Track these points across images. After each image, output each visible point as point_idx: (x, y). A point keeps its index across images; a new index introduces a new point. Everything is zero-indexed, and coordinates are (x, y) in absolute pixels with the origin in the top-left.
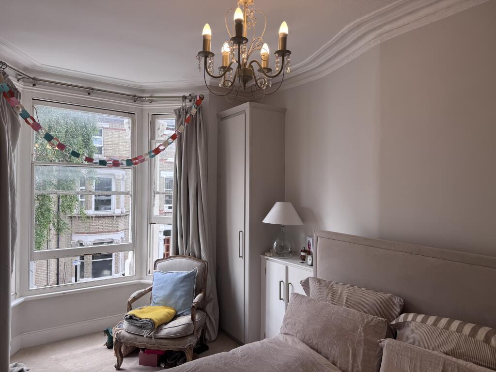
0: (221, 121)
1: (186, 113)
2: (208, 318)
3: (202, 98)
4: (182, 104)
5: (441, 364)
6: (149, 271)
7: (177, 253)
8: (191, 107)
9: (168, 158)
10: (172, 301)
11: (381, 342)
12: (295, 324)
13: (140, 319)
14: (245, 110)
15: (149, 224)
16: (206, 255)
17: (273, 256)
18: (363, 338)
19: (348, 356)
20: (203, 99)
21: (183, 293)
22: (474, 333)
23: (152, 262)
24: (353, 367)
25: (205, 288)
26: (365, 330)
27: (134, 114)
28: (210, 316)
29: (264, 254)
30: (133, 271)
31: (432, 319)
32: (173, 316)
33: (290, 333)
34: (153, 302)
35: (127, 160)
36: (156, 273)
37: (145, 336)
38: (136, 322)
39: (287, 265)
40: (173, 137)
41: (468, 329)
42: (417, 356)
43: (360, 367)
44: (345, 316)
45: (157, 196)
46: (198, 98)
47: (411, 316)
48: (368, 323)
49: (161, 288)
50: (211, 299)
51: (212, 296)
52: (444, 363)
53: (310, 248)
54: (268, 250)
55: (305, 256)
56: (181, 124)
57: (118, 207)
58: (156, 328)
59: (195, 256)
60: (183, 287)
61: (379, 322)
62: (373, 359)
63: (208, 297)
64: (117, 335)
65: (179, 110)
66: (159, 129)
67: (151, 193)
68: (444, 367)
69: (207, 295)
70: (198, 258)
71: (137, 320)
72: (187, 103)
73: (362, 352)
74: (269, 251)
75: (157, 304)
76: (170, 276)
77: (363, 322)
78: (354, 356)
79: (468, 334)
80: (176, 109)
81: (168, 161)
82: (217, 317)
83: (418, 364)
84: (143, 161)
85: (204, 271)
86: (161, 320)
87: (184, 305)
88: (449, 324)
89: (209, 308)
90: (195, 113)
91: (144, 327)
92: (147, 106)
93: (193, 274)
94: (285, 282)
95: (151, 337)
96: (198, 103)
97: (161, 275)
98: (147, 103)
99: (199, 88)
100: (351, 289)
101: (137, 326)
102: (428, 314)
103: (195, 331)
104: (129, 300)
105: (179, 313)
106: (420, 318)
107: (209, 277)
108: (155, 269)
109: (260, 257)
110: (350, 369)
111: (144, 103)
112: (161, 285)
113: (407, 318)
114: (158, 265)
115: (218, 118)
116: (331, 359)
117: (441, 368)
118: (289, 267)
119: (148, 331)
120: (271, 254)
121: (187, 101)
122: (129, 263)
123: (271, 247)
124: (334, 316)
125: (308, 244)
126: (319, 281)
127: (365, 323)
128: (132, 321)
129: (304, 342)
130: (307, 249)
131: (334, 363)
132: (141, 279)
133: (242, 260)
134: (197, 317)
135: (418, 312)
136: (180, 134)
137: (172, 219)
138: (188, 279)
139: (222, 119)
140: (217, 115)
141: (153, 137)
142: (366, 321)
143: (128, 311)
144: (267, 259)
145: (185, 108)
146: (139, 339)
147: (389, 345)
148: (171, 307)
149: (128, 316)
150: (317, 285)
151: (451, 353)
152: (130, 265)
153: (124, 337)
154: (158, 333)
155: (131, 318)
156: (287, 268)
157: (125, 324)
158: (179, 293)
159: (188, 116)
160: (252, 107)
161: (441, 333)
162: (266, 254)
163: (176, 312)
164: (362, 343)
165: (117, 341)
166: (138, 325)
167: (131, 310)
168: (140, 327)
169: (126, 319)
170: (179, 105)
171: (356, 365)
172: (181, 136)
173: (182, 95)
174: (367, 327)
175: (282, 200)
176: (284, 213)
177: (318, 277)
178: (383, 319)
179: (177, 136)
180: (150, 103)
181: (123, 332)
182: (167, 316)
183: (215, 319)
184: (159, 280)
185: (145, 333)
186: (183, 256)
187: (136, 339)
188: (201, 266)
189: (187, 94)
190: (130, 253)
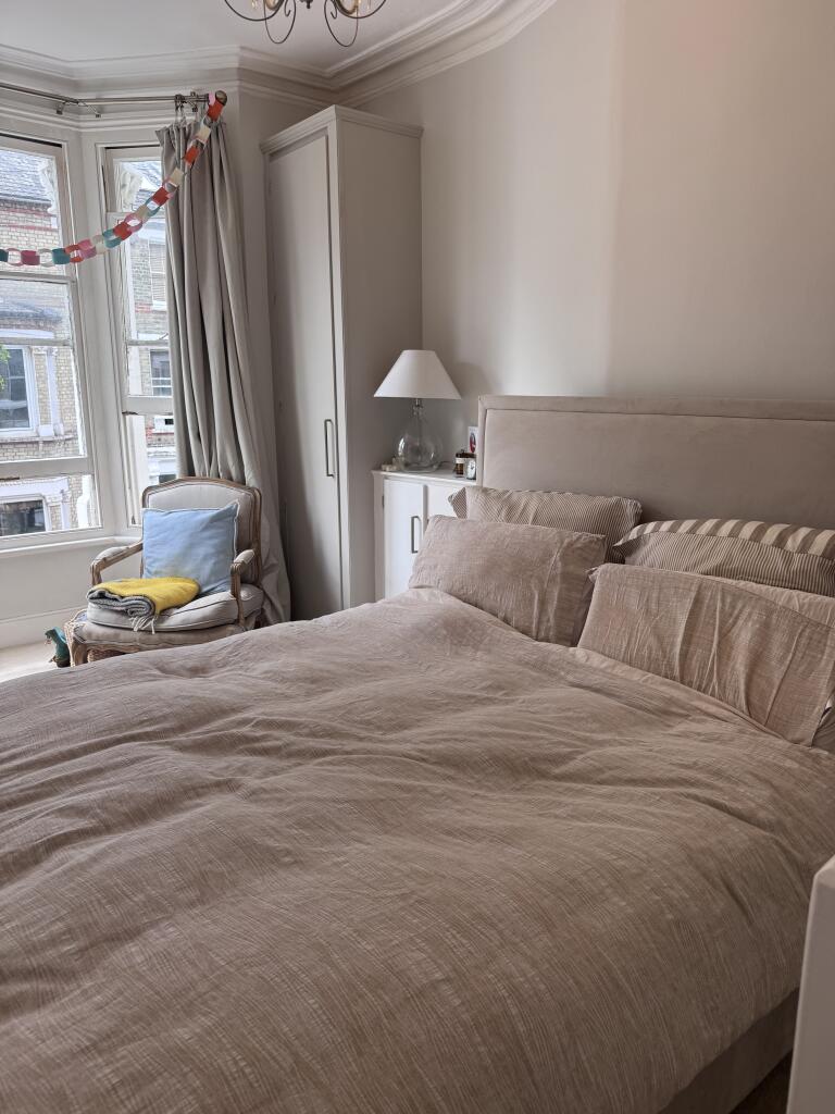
0: (271, 161)
1: (187, 139)
2: (267, 602)
3: (222, 101)
4: (173, 119)
5: (695, 588)
6: (133, 519)
7: (190, 471)
8: (197, 125)
9: (155, 302)
10: (188, 568)
11: (591, 572)
12: (435, 566)
13: (122, 597)
14: (326, 128)
15: (121, 416)
16: (255, 476)
17: (399, 471)
18: (559, 571)
19: (531, 605)
20: (224, 104)
21: (212, 550)
22: (757, 535)
23: (138, 495)
24: (540, 622)
25: (258, 541)
26: (563, 557)
27: (60, 146)
28: (273, 598)
29: (379, 468)
30: (96, 518)
31: (687, 524)
32: (195, 594)
33: (427, 584)
34: (149, 572)
35: (54, 251)
36: (148, 515)
37: (136, 629)
38: (114, 603)
39: (426, 483)
40: (159, 197)
41: (748, 529)
42: (653, 582)
43: (552, 621)
44: (527, 537)
45: (134, 350)
46: (212, 101)
47: (651, 526)
48: (571, 544)
49: (164, 542)
50: (273, 565)
51: (273, 560)
52: (700, 587)
53: (473, 449)
54: (388, 459)
55: (462, 465)
56: (177, 165)
57: (46, 422)
58: (158, 611)
59: (231, 479)
60: (211, 538)
61: (591, 542)
62: (577, 606)
63: (266, 562)
64: (75, 630)
65: (168, 132)
66: (124, 186)
67: (121, 343)
68: (699, 593)
69: (264, 556)
70: (238, 482)
71: (115, 599)
72: (189, 115)
73: (556, 594)
74: (390, 463)
75: (156, 573)
76: (180, 517)
77: (562, 543)
78: (543, 603)
79: (748, 538)
80: (163, 130)
81: (154, 308)
82: (287, 601)
83: (655, 595)
84: (92, 253)
85: (254, 507)
86: (168, 598)
87: (215, 575)
88: (717, 527)
89: (269, 582)
90: (207, 137)
91: (132, 612)
92: (89, 125)
93: (230, 513)
94: (422, 518)
95: (148, 631)
96: (213, 115)
97: (159, 517)
98: (87, 117)
99: (217, 74)
100: (546, 497)
101: (117, 612)
102: (679, 518)
103: (242, 617)
104: (95, 563)
105: (205, 589)
106: (666, 525)
107: (264, 521)
108: (144, 506)
109: (372, 475)
110: (534, 626)
111: (82, 118)
112: (162, 535)
113: (643, 531)
114: (151, 498)
115: (264, 153)
116: (501, 614)
117: (693, 594)
118: (429, 486)
119: (142, 620)
120: (395, 468)
121: (187, 108)
122: (85, 502)
123: (394, 454)
124: (508, 540)
125: (471, 443)
126: (485, 491)
127: (565, 544)
128: (105, 601)
129: (451, 594)
130: (469, 451)
131: (506, 620)
132: (116, 535)
133: (332, 482)
134: (243, 594)
135: (662, 518)
136: (176, 190)
137: (173, 401)
138: (219, 524)
139: (272, 154)
140: (260, 146)
141: (110, 205)
142: (566, 541)
143: (94, 584)
144: (386, 477)
145: (182, 126)
146: (124, 635)
147: (605, 572)
148: (186, 578)
149: (96, 594)
150: (481, 497)
151: (718, 571)
152: (88, 506)
153: (90, 635)
154: (162, 622)
155: (102, 595)
156: (426, 489)
157: (92, 610)
158: (202, 551)
159: (190, 145)
160: (342, 120)
161: (701, 543)
162: (383, 467)
163: (200, 588)
164: (558, 579)
165: (76, 643)
166: (119, 609)
167: (100, 582)
168: (123, 613)
169: (92, 598)
170: (168, 119)
171: (545, 619)
172: (177, 195)
173: (173, 93)
174: (569, 552)
175: (417, 344)
176: (421, 374)
177: (485, 485)
178: (599, 536)
179: (168, 196)
180: (98, 116)
181: (87, 625)
182: (181, 594)
183: (283, 606)
184: (156, 526)
185: (136, 623)
186: (204, 479)
187: (117, 635)
188: (245, 498)
189: (185, 93)
190: (86, 480)
